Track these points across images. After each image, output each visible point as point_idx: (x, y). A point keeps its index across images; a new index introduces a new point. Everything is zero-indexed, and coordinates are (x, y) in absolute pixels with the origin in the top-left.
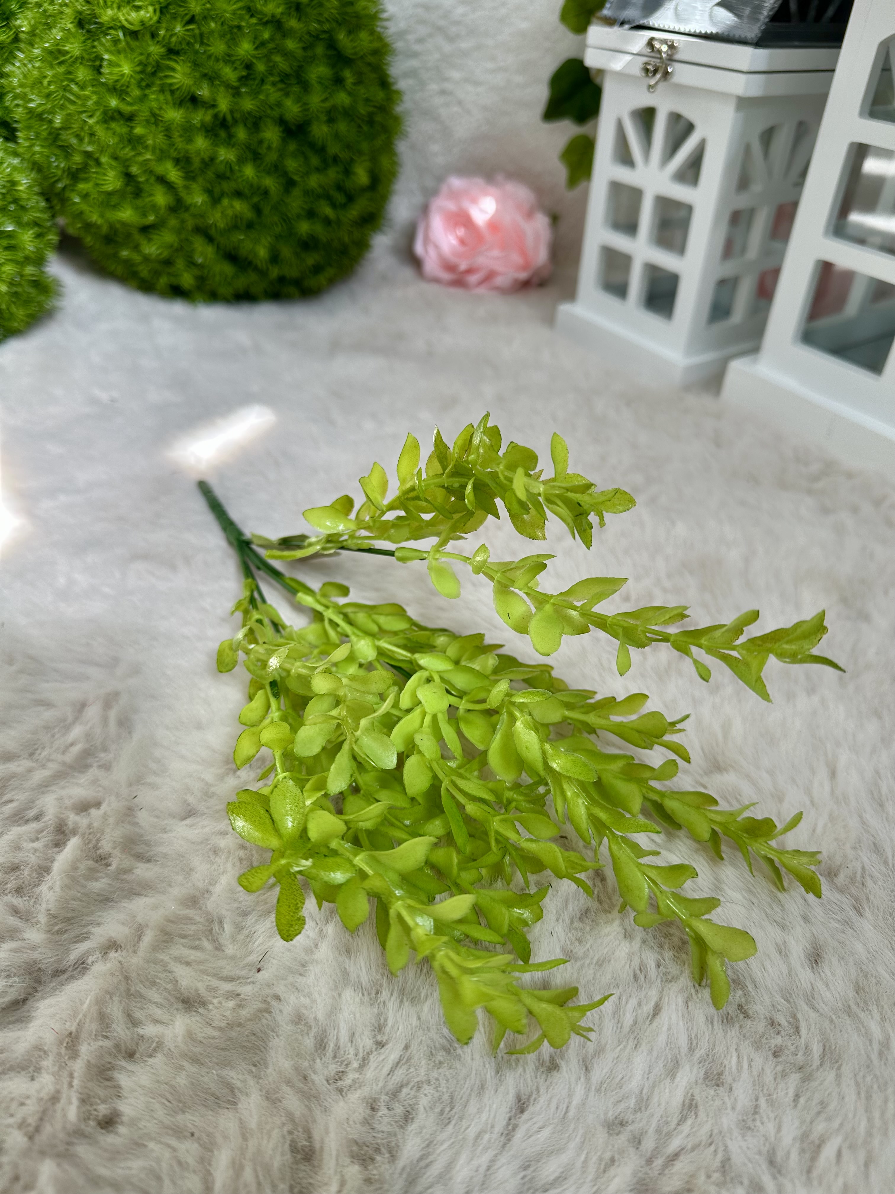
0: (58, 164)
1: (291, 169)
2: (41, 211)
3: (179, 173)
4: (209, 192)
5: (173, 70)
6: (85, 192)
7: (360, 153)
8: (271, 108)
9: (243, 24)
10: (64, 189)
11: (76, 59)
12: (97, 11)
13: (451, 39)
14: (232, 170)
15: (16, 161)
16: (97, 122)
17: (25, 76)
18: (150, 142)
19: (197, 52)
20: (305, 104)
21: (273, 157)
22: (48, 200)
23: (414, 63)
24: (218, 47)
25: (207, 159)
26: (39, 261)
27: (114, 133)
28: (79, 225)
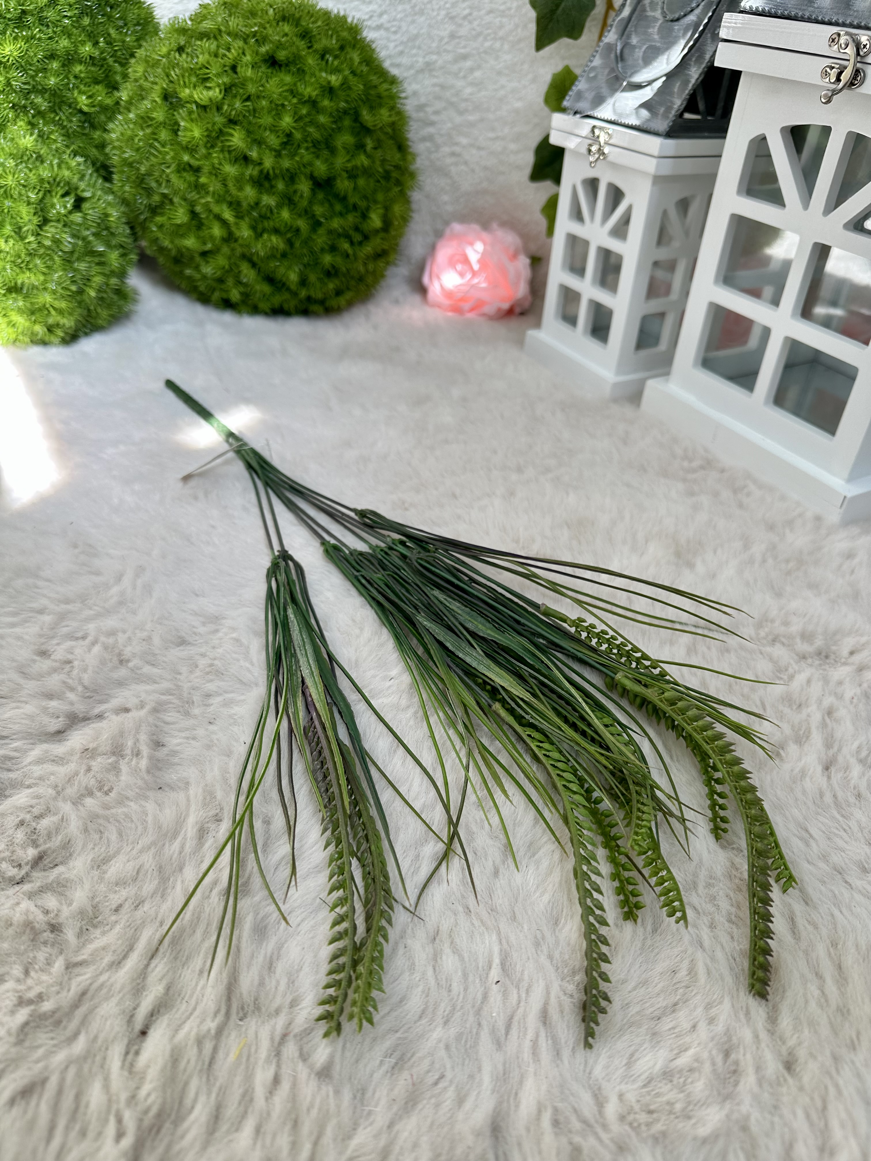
0: (142, 201)
1: (318, 213)
2: (125, 237)
3: (232, 213)
4: (254, 228)
5: (232, 135)
6: (160, 223)
7: (375, 202)
8: (304, 166)
9: (286, 103)
10: (145, 219)
11: (160, 124)
12: (178, 90)
13: (461, 113)
14: (271, 211)
15: (110, 198)
16: (172, 172)
17: (122, 134)
18: (211, 189)
19: (250, 123)
20: (332, 164)
21: (305, 203)
22: (132, 228)
23: (431, 130)
24: (267, 120)
25: (252, 204)
26: (122, 274)
27: (185, 180)
28: (155, 248)
